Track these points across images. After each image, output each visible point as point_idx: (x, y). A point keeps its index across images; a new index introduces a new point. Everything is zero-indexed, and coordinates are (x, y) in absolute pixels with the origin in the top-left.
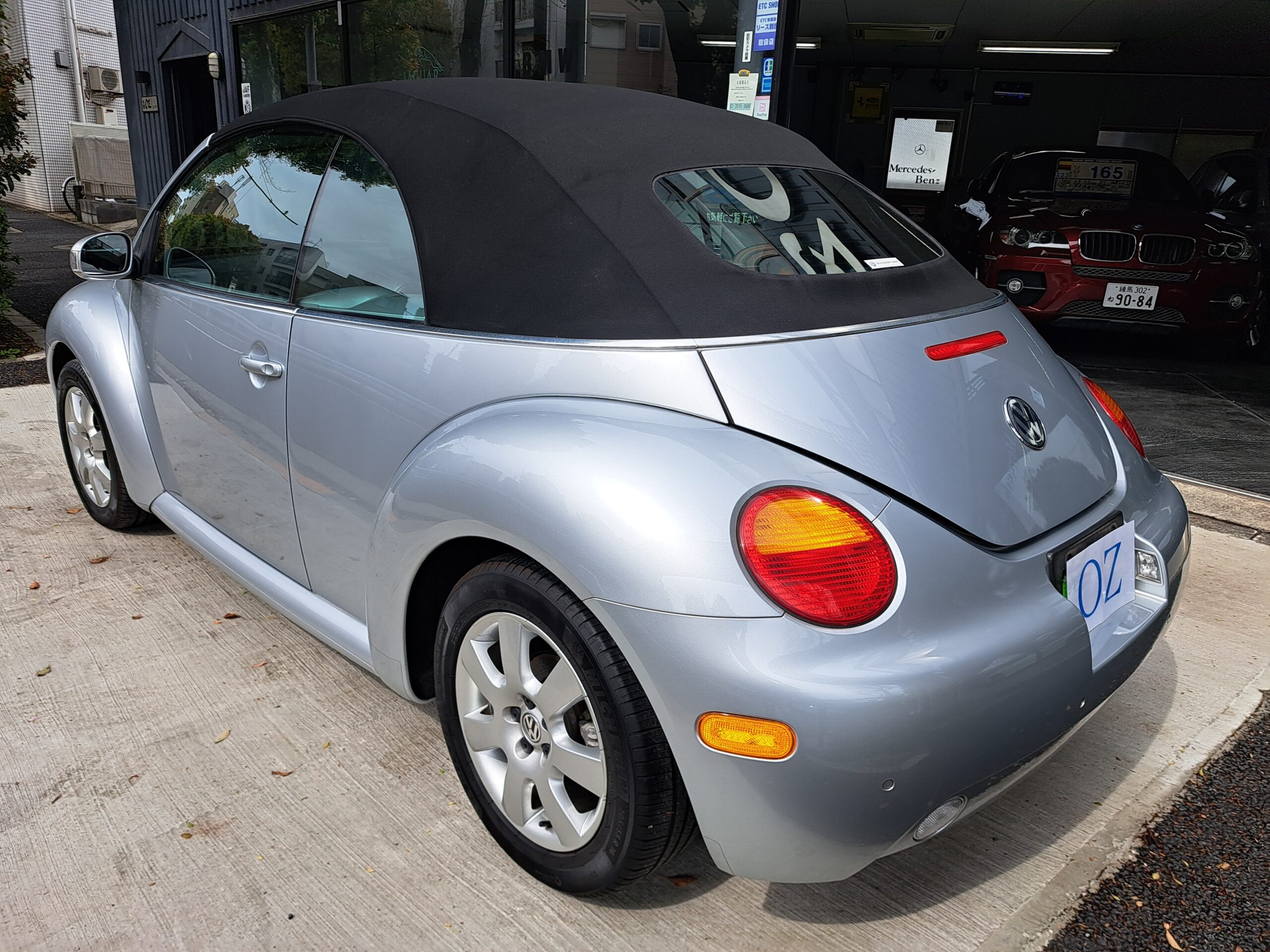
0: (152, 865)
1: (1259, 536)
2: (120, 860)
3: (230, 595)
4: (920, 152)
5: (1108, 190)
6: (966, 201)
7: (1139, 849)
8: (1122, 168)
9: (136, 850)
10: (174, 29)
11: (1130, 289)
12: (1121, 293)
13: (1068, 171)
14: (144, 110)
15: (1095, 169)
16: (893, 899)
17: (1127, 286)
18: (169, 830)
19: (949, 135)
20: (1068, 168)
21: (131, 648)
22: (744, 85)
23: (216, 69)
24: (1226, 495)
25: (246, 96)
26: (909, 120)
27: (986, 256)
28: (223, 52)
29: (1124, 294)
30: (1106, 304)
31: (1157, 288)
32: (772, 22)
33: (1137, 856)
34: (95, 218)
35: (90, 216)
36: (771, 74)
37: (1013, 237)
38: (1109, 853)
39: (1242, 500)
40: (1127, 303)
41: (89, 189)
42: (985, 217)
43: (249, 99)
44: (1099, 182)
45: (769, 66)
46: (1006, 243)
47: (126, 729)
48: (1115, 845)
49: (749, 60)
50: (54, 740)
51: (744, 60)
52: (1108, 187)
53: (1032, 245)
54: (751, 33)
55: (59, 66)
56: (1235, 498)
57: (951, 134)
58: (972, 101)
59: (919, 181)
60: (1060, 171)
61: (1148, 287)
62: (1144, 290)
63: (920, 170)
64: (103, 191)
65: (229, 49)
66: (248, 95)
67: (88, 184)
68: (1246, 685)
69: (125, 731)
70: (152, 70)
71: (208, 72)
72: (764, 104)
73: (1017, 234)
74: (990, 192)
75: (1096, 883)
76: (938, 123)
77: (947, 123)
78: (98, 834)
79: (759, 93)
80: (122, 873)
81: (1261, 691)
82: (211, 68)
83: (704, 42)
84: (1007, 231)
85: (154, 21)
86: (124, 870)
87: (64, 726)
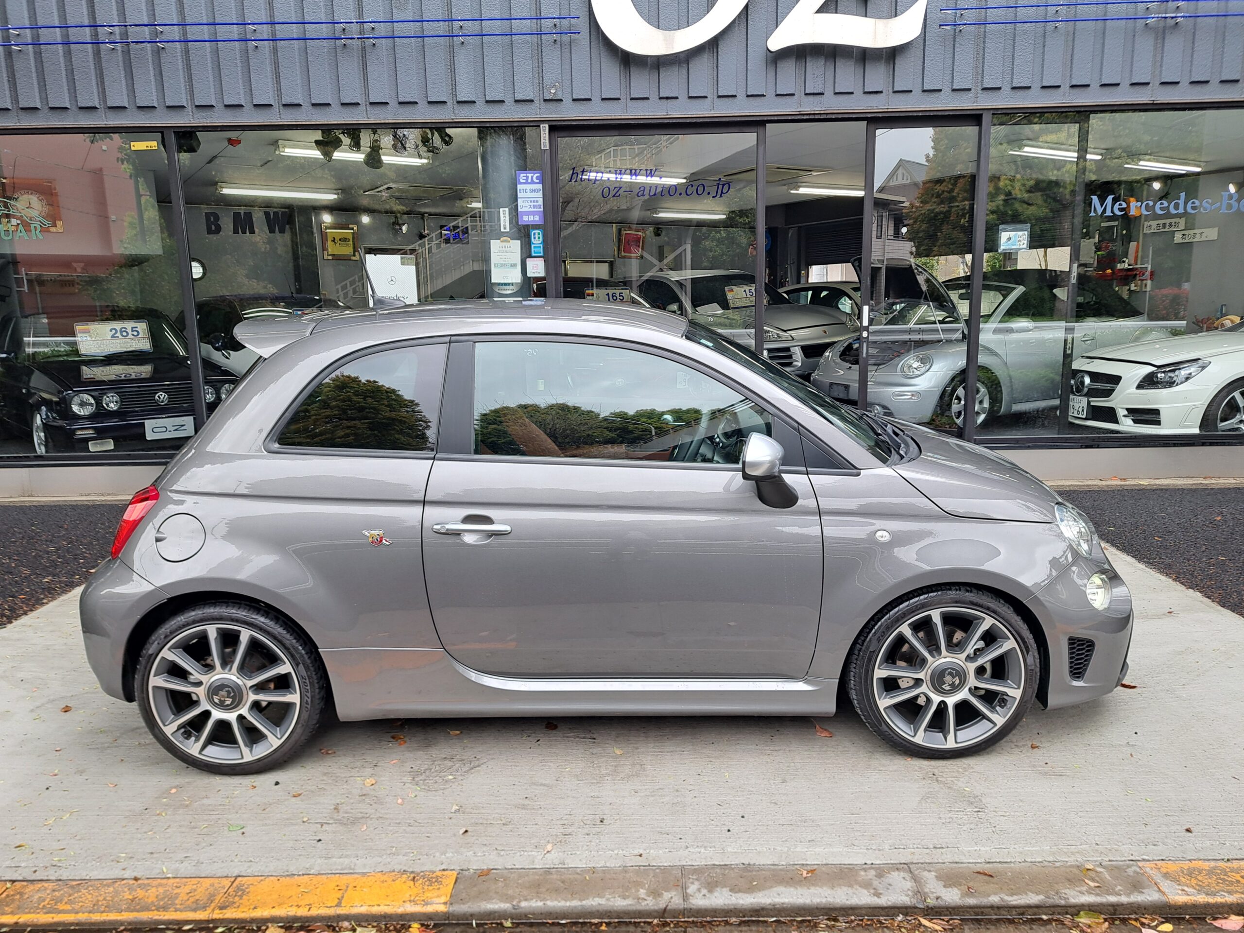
4: (392, 283)
19: (413, 268)
22: (507, 249)
26: (378, 255)
32: (535, 204)
36: (540, 242)
45: (537, 236)
49: (507, 230)
51: (502, 230)
54: (507, 209)
58: (426, 240)
72: (538, 265)
76: (402, 258)
77: (408, 258)
79: (529, 256)
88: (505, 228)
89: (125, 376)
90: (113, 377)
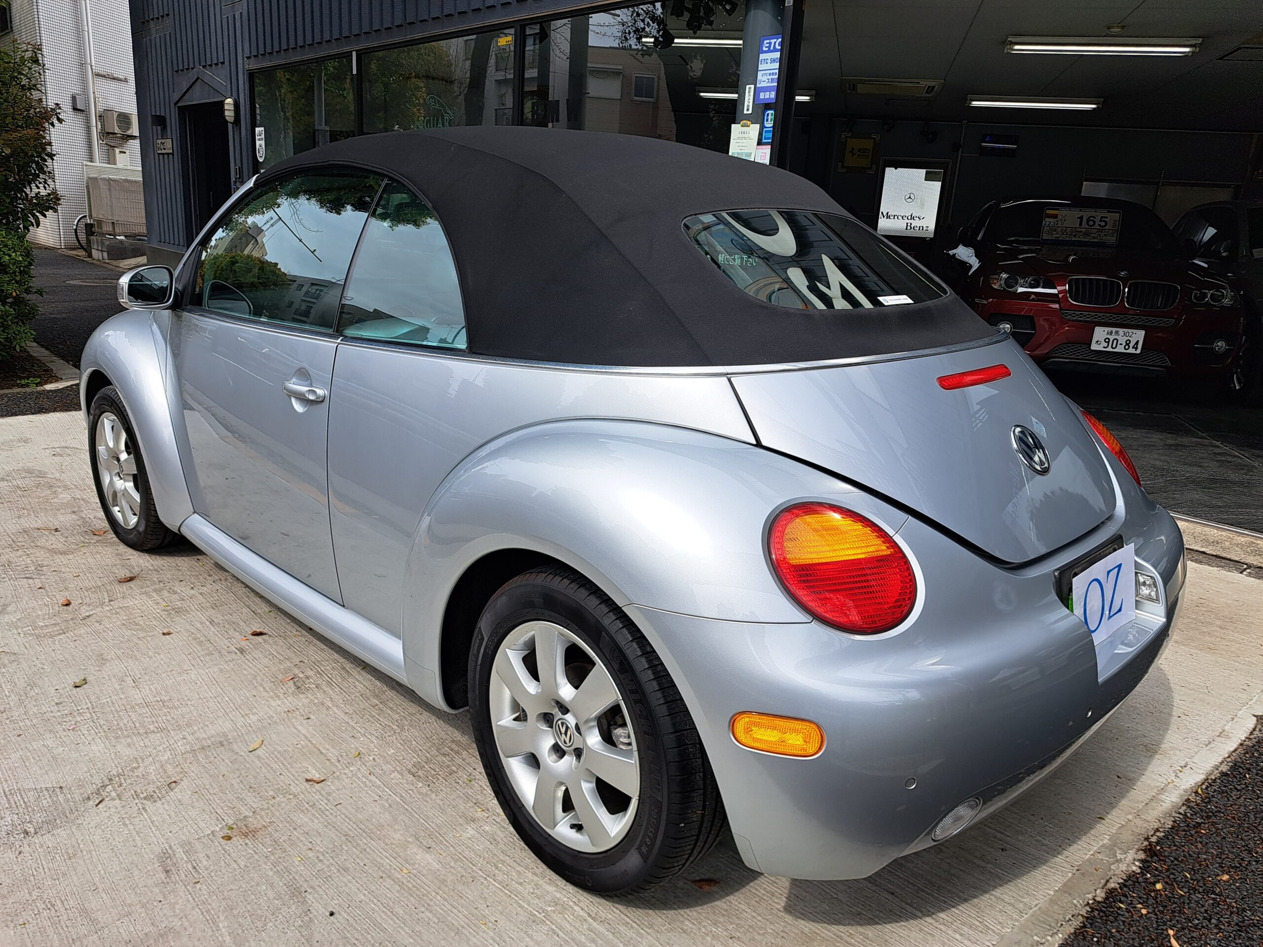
0: (195, 865)
1: (1248, 571)
2: (164, 859)
3: (255, 614)
4: (910, 200)
5: (1094, 238)
6: (956, 247)
7: (1142, 861)
8: (1107, 218)
9: (180, 853)
10: (192, 75)
11: (1117, 332)
12: (1108, 336)
13: (1054, 220)
14: (159, 152)
15: (1081, 218)
16: (908, 904)
17: (1114, 330)
18: (210, 832)
19: (937, 185)
20: (1055, 216)
21: (162, 663)
22: (745, 135)
23: (232, 114)
24: (1216, 531)
25: (259, 140)
26: (899, 169)
27: (977, 300)
28: (239, 97)
29: (1112, 338)
30: (1094, 347)
31: (1143, 332)
32: (773, 77)
33: (1140, 868)
34: (105, 254)
35: (100, 253)
36: (772, 125)
37: (1002, 282)
38: (1113, 864)
39: (1231, 536)
40: (1114, 346)
41: (100, 227)
42: (975, 263)
43: (263, 143)
44: (1085, 230)
45: (770, 117)
46: (995, 287)
47: (162, 738)
48: (1119, 856)
49: (750, 112)
50: (94, 747)
51: (745, 112)
52: (1093, 235)
53: (1021, 290)
54: (752, 86)
55: (75, 109)
56: (1224, 533)
57: (940, 183)
58: (960, 151)
59: (909, 228)
60: (1047, 220)
61: (1134, 331)
62: (1131, 334)
63: (909, 218)
64: (114, 229)
65: (245, 95)
66: (262, 139)
67: (100, 222)
68: (1241, 710)
69: (161, 740)
70: (168, 114)
71: (224, 117)
72: (765, 153)
73: (1006, 279)
74: (979, 238)
75: (1102, 892)
76: (927, 173)
77: (935, 173)
78: (142, 835)
79: (760, 143)
80: (167, 872)
81: (1255, 716)
82: (227, 113)
83: (702, 94)
84: (997, 277)
85: (173, 68)
86: (168, 868)
87: (103, 734)
88: (748, 110)
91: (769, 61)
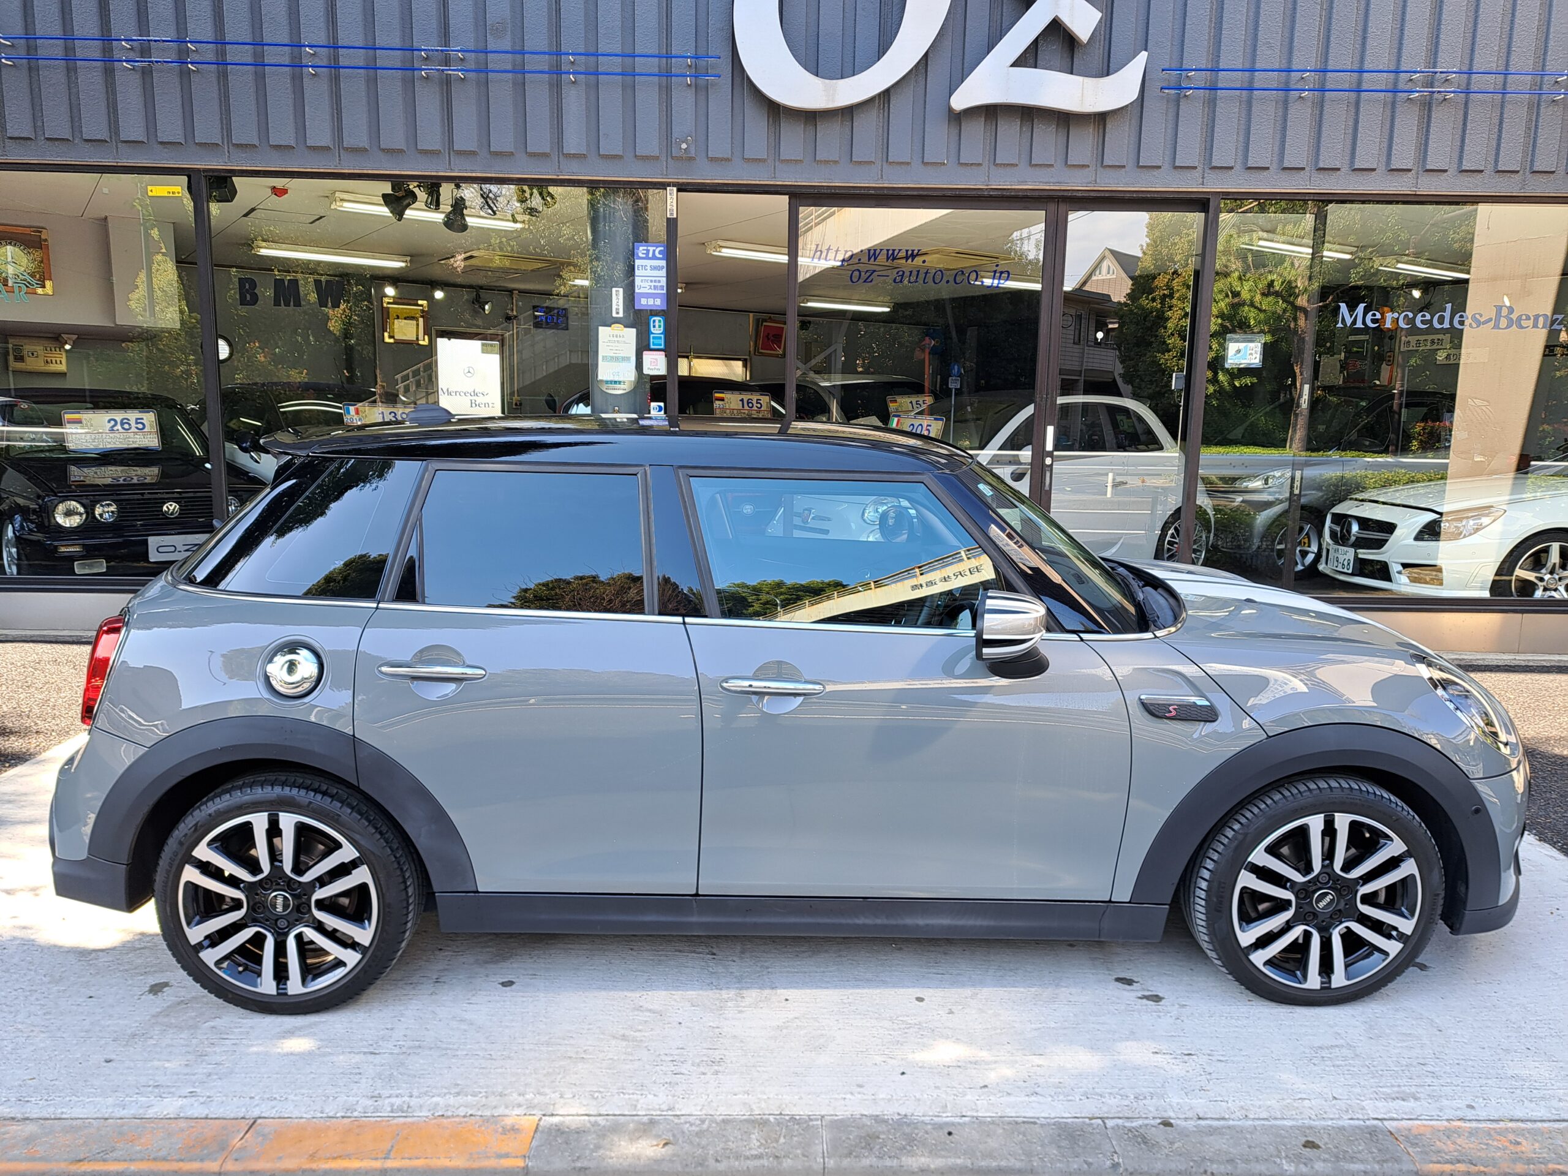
4: (469, 375)
8: (761, 400)
13: (723, 403)
15: (742, 400)
19: (497, 358)
20: (722, 399)
22: (618, 339)
26: (452, 340)
32: (659, 284)
36: (662, 332)
44: (747, 411)
45: (657, 324)
49: (621, 315)
51: (614, 315)
54: (621, 290)
58: (515, 323)
59: (474, 405)
60: (717, 402)
72: (656, 359)
76: (483, 345)
77: (491, 345)
79: (647, 349)
88: (618, 313)
89: (124, 480)
90: (109, 481)
91: (649, 268)
